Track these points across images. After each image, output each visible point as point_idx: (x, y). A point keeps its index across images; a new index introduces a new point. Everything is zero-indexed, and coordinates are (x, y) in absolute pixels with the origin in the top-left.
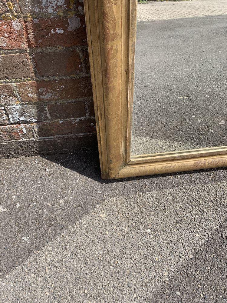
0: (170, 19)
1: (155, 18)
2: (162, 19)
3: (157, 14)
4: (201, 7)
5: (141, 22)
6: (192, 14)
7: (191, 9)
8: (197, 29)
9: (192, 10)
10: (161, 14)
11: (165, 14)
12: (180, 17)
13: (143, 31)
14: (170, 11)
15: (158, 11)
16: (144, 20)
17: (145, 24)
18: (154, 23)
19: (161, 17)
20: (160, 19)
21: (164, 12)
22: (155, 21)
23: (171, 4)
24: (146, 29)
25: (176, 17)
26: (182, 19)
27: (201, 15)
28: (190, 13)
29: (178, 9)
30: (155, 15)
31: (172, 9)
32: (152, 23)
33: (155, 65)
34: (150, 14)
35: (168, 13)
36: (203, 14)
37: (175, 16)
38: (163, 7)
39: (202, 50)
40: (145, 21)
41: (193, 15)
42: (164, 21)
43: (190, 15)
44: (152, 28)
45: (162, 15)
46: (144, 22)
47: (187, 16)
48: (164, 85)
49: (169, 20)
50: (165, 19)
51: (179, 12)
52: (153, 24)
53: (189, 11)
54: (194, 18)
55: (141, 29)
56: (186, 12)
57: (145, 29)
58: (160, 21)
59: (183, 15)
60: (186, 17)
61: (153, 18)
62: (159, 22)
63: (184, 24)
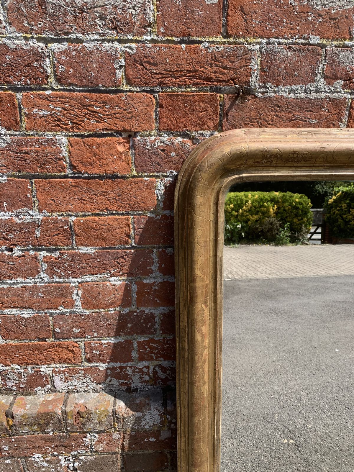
0: (270, 277)
1: (251, 275)
2: (259, 276)
3: (253, 268)
4: (311, 259)
5: (232, 280)
6: (300, 272)
7: (298, 262)
8: (306, 301)
9: (300, 263)
10: (259, 268)
11: (264, 268)
12: (285, 275)
13: (235, 297)
14: (270, 264)
15: (255, 264)
16: (236, 278)
17: (238, 285)
18: (250, 283)
19: (258, 273)
20: (258, 277)
21: (263, 265)
22: (250, 280)
23: (271, 252)
24: (239, 294)
25: (278, 276)
26: (286, 280)
27: (311, 275)
28: (296, 268)
29: (281, 261)
30: (250, 268)
31: (274, 260)
32: (247, 283)
33: (251, 370)
34: (245, 268)
35: (267, 267)
36: (314, 271)
38: (261, 255)
39: (313, 344)
40: (238, 278)
41: (302, 272)
42: (264, 281)
43: (297, 272)
44: (248, 292)
45: (260, 270)
46: (236, 280)
47: (293, 275)
48: (263, 413)
49: (270, 279)
50: (264, 277)
51: (282, 266)
52: (248, 286)
53: (295, 266)
54: (302, 278)
55: (233, 293)
56: (292, 267)
57: (238, 294)
58: (257, 280)
59: (288, 273)
60: (291, 277)
61: (248, 275)
62: (256, 282)
63: (289, 290)
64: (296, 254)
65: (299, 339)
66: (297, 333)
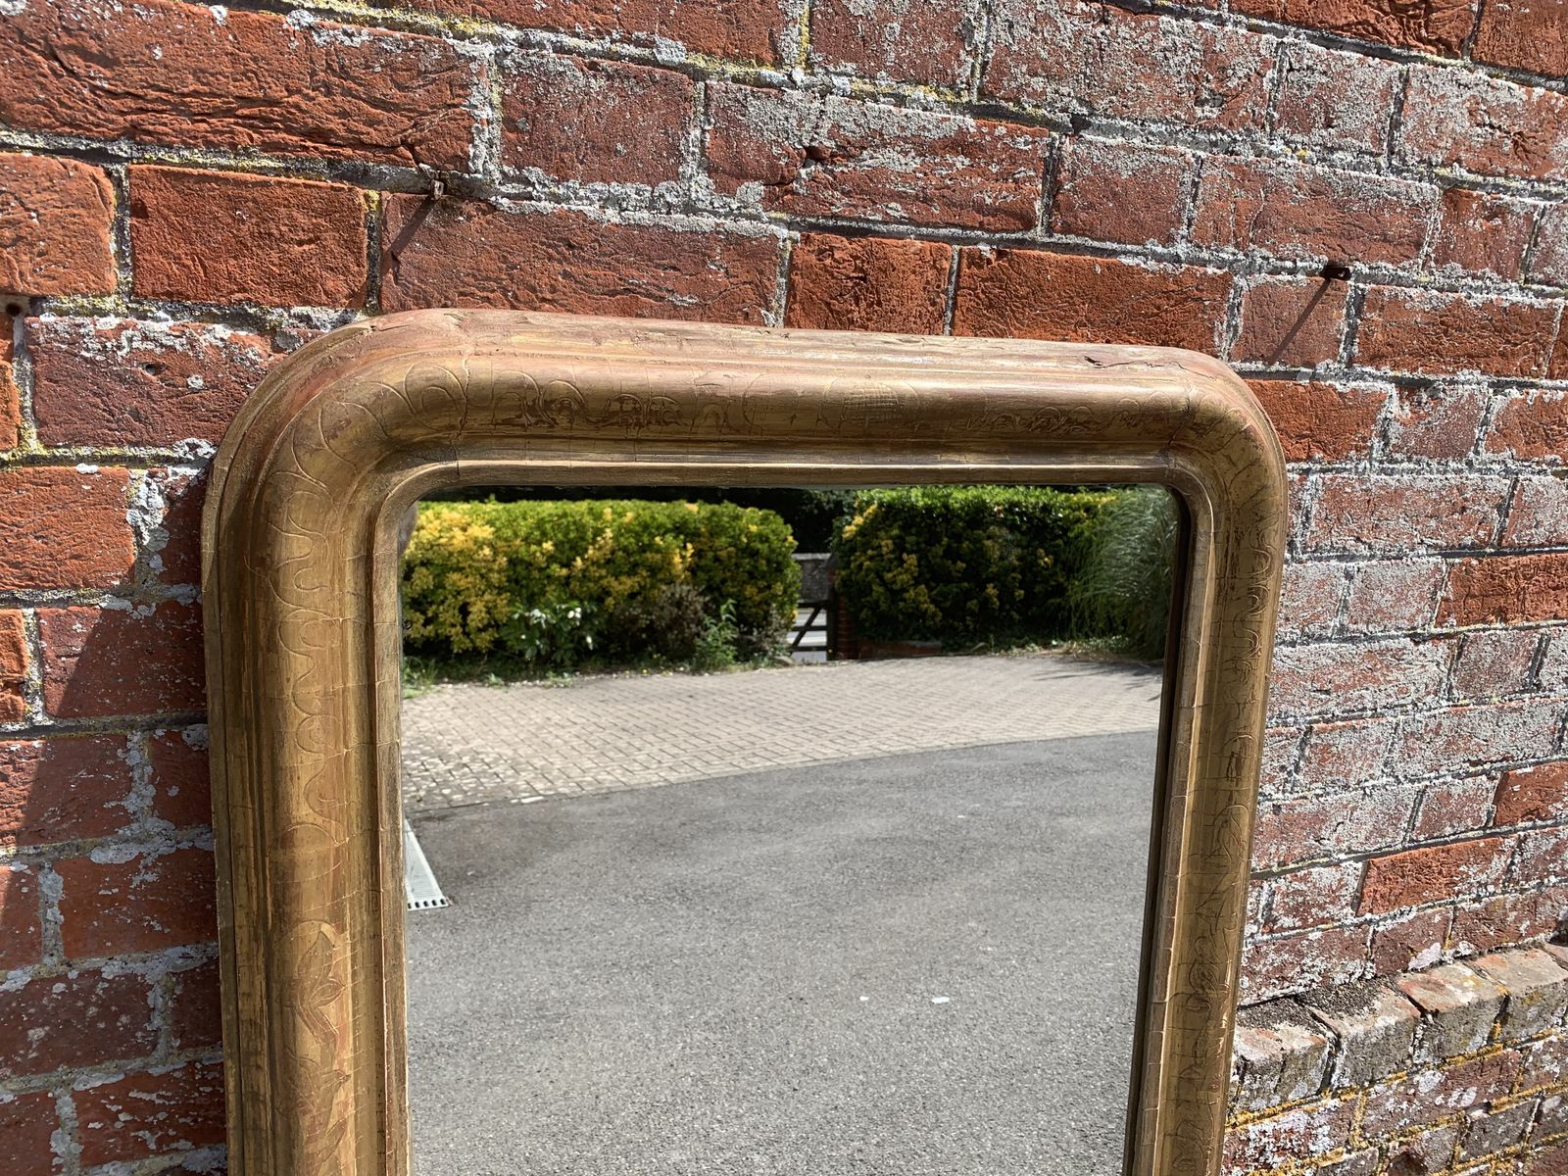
0: (673, 777)
1: (611, 776)
2: (640, 778)
3: (620, 751)
4: (797, 711)
5: (547, 799)
6: (763, 754)
7: (759, 723)
8: (778, 847)
9: (763, 726)
10: (639, 750)
11: (655, 750)
12: (718, 769)
13: (555, 857)
14: (676, 736)
15: (626, 737)
16: (561, 790)
17: (567, 814)
18: (607, 806)
19: (636, 767)
20: (634, 782)
21: (651, 738)
22: (607, 795)
23: (678, 695)
24: (567, 845)
25: (698, 771)
26: (721, 783)
27: (796, 760)
28: (753, 744)
29: (708, 721)
30: (611, 754)
31: (686, 720)
32: (597, 807)
34: (592, 753)
35: (666, 746)
36: (803, 749)
37: (697, 764)
38: (646, 708)
39: (796, 987)
40: (566, 791)
41: (769, 755)
42: (652, 792)
43: (755, 755)
44: (598, 838)
45: (641, 757)
46: (561, 797)
47: (743, 765)
49: (672, 785)
50: (654, 778)
51: (711, 739)
52: (601, 814)
53: (750, 734)
54: (769, 773)
55: (546, 844)
56: (741, 739)
57: (563, 847)
58: (632, 791)
59: (728, 759)
60: (737, 771)
61: (602, 776)
62: (627, 798)
63: (728, 817)
64: (753, 697)
65: (753, 977)
66: (749, 958)
